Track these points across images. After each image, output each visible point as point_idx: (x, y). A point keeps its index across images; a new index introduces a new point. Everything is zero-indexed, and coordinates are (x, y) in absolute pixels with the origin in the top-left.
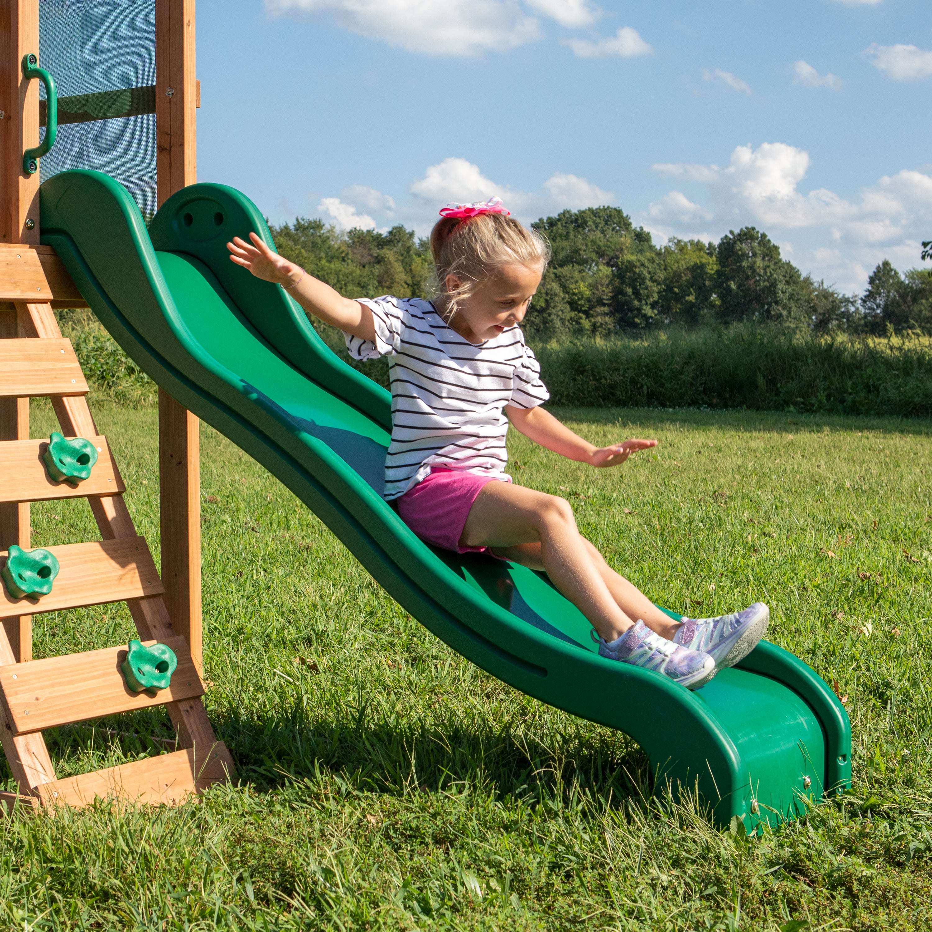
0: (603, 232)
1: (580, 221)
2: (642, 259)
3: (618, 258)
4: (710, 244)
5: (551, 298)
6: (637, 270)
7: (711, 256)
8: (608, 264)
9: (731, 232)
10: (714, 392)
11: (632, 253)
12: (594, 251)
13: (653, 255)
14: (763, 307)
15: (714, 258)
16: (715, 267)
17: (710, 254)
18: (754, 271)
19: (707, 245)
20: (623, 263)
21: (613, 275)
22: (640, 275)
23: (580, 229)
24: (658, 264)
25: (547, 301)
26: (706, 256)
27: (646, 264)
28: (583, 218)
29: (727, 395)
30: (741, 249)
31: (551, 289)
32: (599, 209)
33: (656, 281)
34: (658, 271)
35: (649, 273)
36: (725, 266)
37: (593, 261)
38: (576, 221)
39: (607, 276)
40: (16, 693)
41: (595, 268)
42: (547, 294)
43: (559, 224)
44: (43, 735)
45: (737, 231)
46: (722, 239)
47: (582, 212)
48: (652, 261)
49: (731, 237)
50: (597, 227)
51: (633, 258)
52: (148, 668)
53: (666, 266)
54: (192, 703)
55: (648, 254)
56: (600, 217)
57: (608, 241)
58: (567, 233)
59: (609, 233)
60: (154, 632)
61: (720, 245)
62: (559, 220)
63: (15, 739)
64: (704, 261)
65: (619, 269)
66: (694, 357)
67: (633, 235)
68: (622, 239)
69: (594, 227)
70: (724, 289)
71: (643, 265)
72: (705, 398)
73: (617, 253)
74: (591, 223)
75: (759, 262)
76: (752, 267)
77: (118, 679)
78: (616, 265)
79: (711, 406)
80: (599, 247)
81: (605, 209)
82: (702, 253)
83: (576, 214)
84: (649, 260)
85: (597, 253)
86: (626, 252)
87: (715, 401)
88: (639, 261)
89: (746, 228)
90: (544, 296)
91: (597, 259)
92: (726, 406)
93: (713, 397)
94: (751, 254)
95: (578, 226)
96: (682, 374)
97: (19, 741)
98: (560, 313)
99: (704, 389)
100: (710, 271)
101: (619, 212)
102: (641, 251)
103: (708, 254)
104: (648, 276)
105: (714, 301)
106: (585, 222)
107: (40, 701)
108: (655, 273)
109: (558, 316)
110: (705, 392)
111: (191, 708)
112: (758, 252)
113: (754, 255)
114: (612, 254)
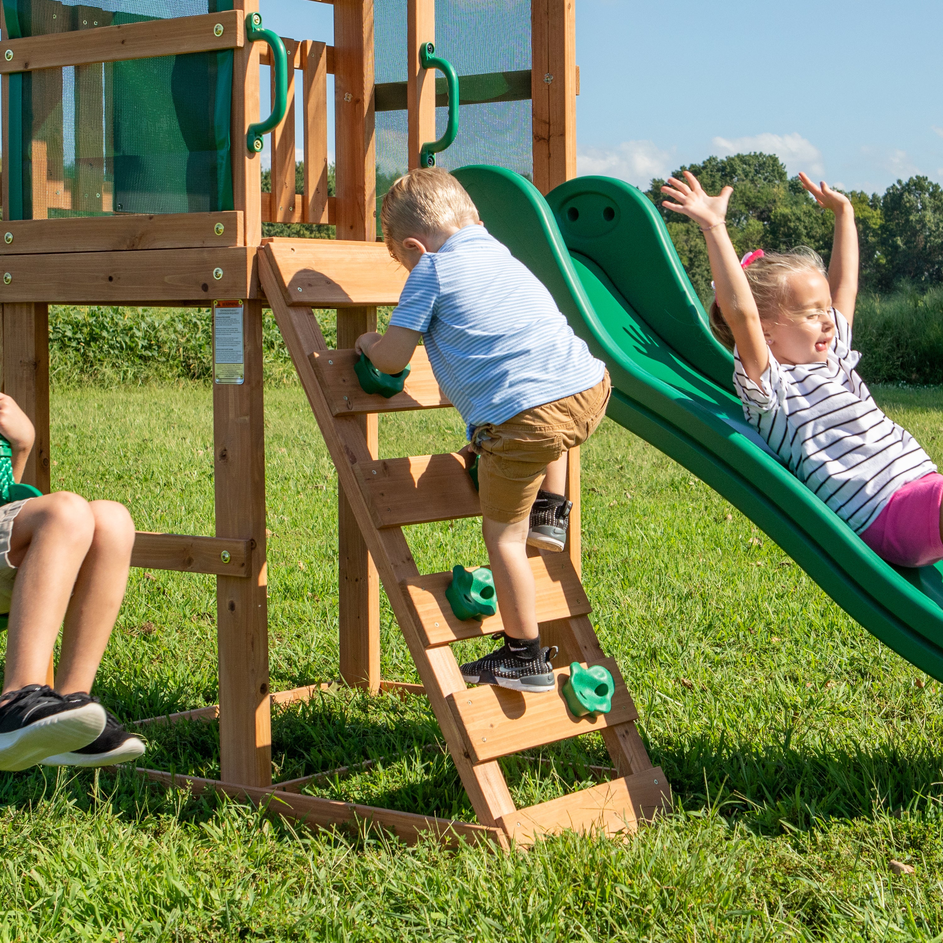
0: (752, 181)
1: (728, 170)
2: (798, 212)
3: (770, 211)
4: (874, 195)
5: (695, 256)
6: (792, 225)
7: (875, 209)
8: (760, 218)
9: (899, 182)
10: (913, 367)
11: (786, 206)
12: (744, 203)
13: (810, 208)
14: (934, 266)
15: (879, 211)
16: (879, 222)
17: (874, 207)
18: (924, 226)
19: (870, 197)
20: (776, 217)
21: (766, 231)
22: (795, 230)
23: (728, 178)
24: (815, 218)
25: (691, 259)
26: (870, 209)
27: (802, 218)
28: (732, 166)
29: (928, 370)
30: (909, 201)
31: (695, 247)
32: (750, 155)
33: (813, 237)
34: (815, 226)
35: (806, 228)
36: (890, 221)
37: (742, 214)
38: (723, 169)
39: (758, 232)
40: (473, 720)
41: (745, 223)
42: (691, 251)
43: (704, 172)
44: (499, 763)
45: (905, 181)
46: (888, 189)
47: (730, 159)
48: (808, 214)
49: (899, 187)
50: (746, 176)
51: (787, 211)
52: (589, 692)
53: (824, 220)
54: (627, 727)
55: (805, 207)
56: (749, 165)
57: (759, 192)
58: (713, 182)
59: (761, 182)
60: (585, 653)
61: (885, 197)
62: (704, 168)
63: (475, 768)
64: (866, 214)
65: (771, 224)
66: (890, 327)
67: (787, 185)
68: (775, 190)
69: (743, 176)
70: (890, 246)
71: (798, 219)
72: (904, 374)
73: (769, 205)
74: (739, 172)
75: (929, 215)
76: (921, 221)
77: (560, 704)
78: (768, 219)
79: (909, 382)
80: (749, 199)
81: (756, 156)
82: (864, 206)
83: (722, 162)
84: (805, 213)
85: (747, 205)
86: (779, 204)
87: (914, 376)
88: (794, 214)
89: (917, 177)
90: (687, 253)
91: (746, 212)
92: (926, 382)
93: (912, 372)
94: (920, 207)
95: (726, 175)
96: (876, 346)
97: (478, 770)
98: (706, 273)
99: (902, 363)
100: (874, 226)
101: (774, 159)
102: (796, 203)
103: (871, 207)
104: (804, 232)
105: (878, 260)
106: (734, 171)
107: (495, 727)
108: (812, 228)
109: (703, 277)
110: (902, 366)
111: (627, 732)
112: (928, 204)
113: (924, 208)
114: (763, 206)
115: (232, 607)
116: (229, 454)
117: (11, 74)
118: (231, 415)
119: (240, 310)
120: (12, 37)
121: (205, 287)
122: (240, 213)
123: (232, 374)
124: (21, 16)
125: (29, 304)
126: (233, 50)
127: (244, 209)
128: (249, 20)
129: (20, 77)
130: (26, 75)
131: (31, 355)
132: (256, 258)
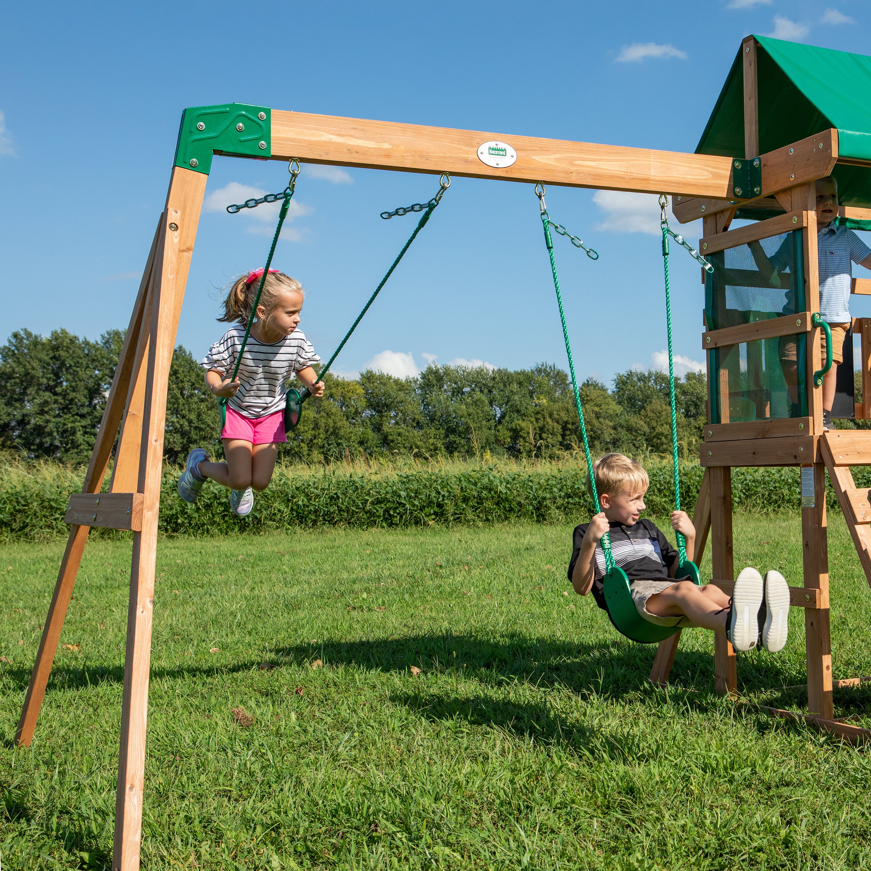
115: (812, 624)
116: (809, 544)
117: (710, 349)
118: (810, 523)
119: (812, 468)
120: (710, 330)
121: (795, 457)
122: (811, 418)
123: (809, 502)
124: (713, 319)
125: (720, 467)
126: (806, 332)
127: (813, 416)
128: (813, 317)
129: (714, 351)
130: (717, 349)
131: (722, 494)
132: (819, 441)
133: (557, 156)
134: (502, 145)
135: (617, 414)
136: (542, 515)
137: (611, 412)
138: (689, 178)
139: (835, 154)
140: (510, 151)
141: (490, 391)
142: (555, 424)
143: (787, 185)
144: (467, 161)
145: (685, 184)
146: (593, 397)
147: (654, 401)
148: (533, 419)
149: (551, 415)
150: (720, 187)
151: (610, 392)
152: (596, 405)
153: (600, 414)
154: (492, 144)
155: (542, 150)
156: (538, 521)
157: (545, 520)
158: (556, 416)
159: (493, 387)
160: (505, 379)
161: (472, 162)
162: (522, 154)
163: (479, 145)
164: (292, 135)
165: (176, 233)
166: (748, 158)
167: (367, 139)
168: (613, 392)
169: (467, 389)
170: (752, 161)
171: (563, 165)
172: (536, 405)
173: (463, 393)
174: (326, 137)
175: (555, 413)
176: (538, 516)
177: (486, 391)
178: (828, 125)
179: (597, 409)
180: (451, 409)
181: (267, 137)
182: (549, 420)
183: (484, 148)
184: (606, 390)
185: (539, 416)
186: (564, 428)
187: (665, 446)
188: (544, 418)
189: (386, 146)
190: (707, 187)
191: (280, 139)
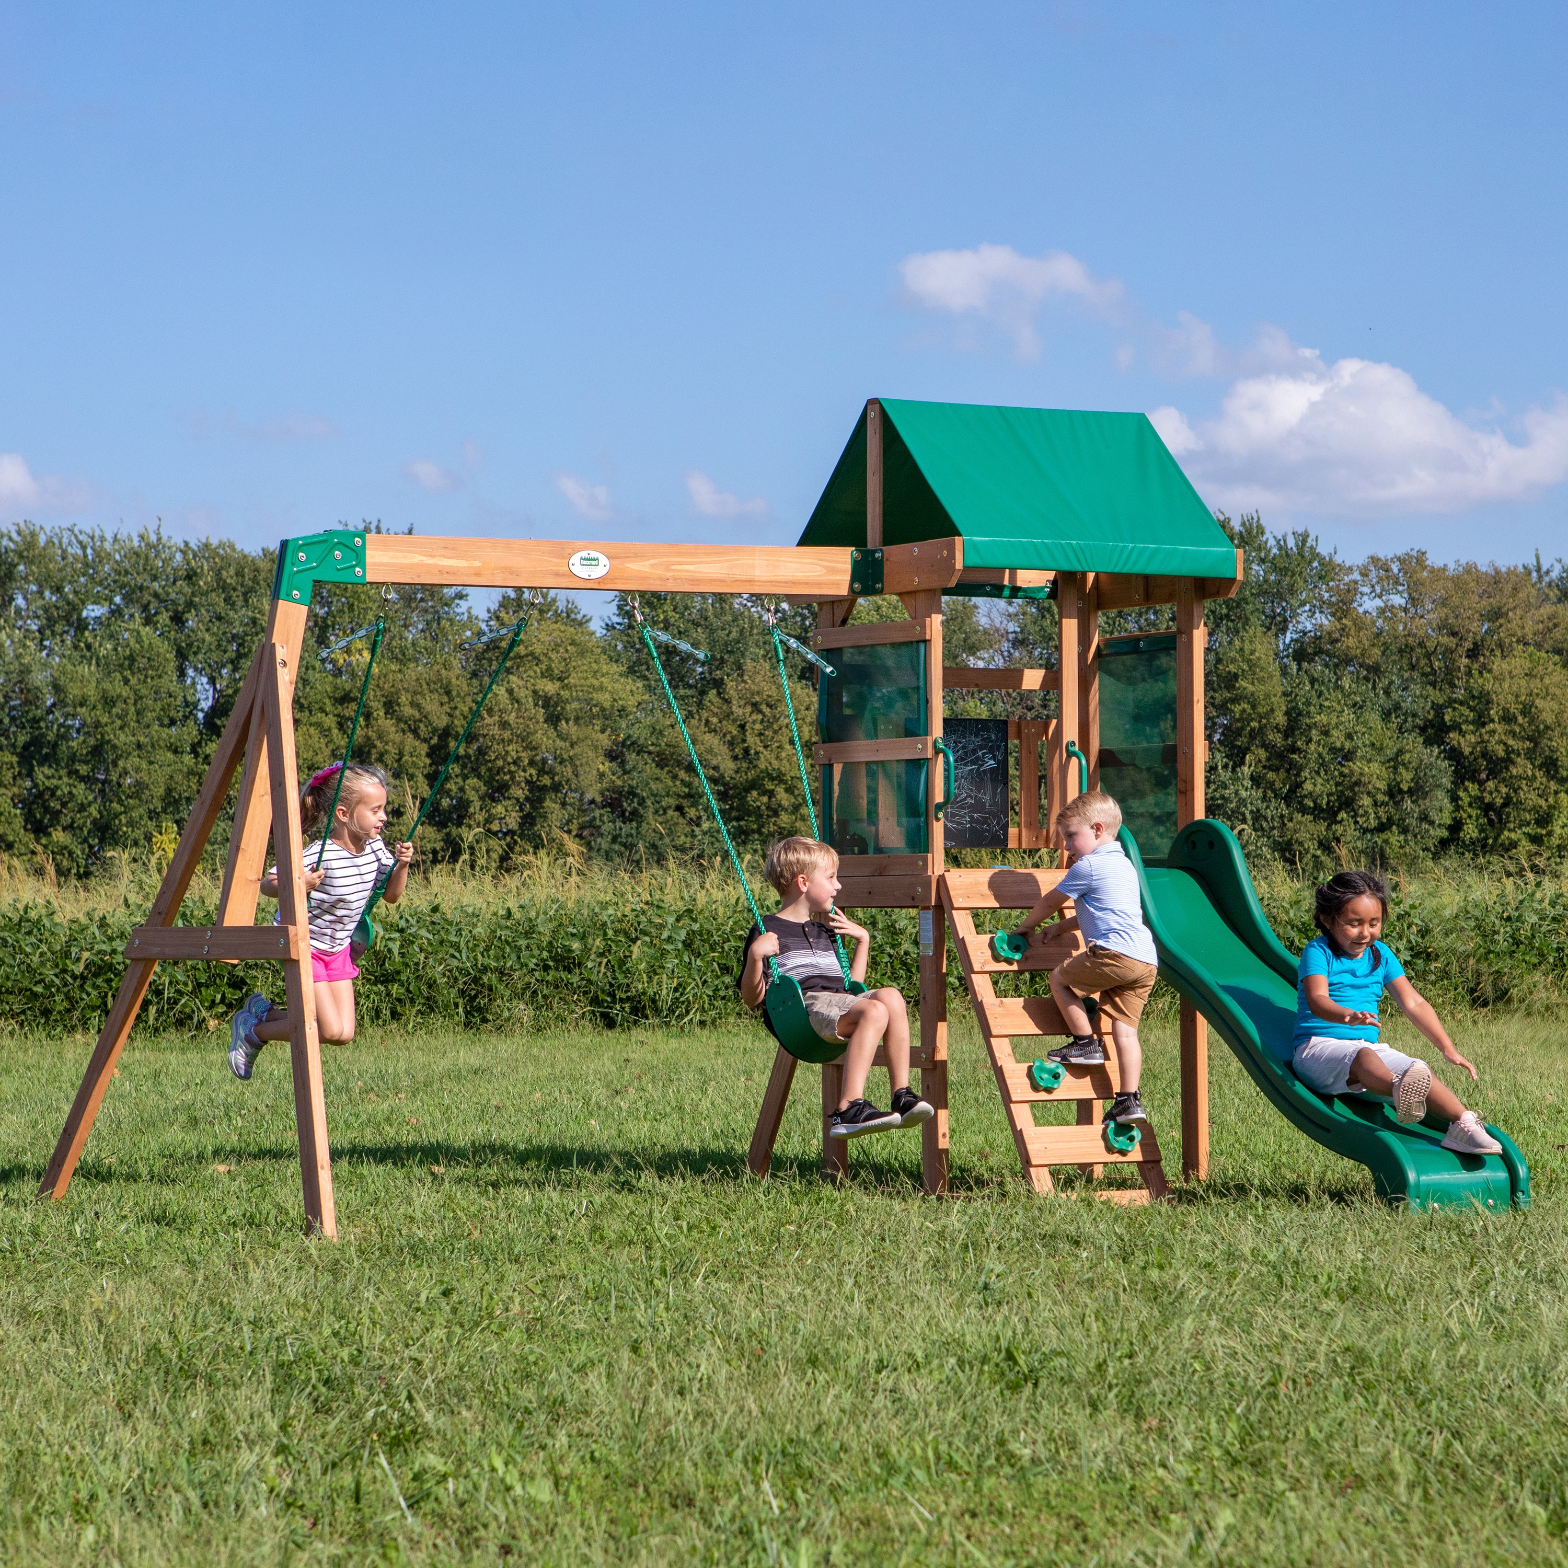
40: (1033, 1143)
54: (1153, 1164)
63: (1030, 1168)
77: (1101, 1143)
97: (1032, 1170)
107: (1048, 1149)
111: (1153, 1167)
115: (927, 1087)
116: (927, 996)
117: (823, 765)
118: (928, 973)
119: (931, 912)
120: (824, 742)
121: (913, 898)
122: (929, 856)
123: (927, 949)
124: (828, 729)
126: (928, 759)
127: (933, 854)
128: (935, 742)
129: (827, 767)
130: (831, 766)
132: (938, 881)
133: (652, 561)
134: (594, 554)
135: (622, 710)
136: (480, 1010)
137: (604, 699)
138: (799, 575)
139: (959, 565)
140: (603, 560)
141: (178, 619)
142: (410, 738)
143: (910, 589)
144: (557, 574)
145: (795, 583)
146: (538, 649)
147: (749, 665)
148: (330, 721)
149: (390, 706)
150: (837, 584)
151: (596, 627)
152: (548, 674)
153: (560, 700)
154: (584, 554)
155: (637, 556)
156: (467, 1025)
157: (485, 1020)
158: (408, 711)
159: (190, 604)
160: (229, 576)
161: (563, 575)
162: (616, 562)
163: (571, 555)
164: (385, 560)
165: (286, 670)
166: (870, 546)
167: (457, 558)
168: (609, 627)
169: (93, 611)
170: (874, 552)
171: (659, 572)
172: (338, 672)
173: (81, 626)
174: (417, 559)
175: (404, 699)
176: (467, 1013)
177: (164, 618)
178: (954, 531)
179: (550, 688)
180: (39, 678)
181: (361, 562)
182: (387, 724)
183: (576, 559)
184: (582, 623)
185: (350, 710)
186: (439, 754)
187: (785, 819)
188: (368, 716)
189: (477, 564)
190: (819, 584)
191: (375, 564)
